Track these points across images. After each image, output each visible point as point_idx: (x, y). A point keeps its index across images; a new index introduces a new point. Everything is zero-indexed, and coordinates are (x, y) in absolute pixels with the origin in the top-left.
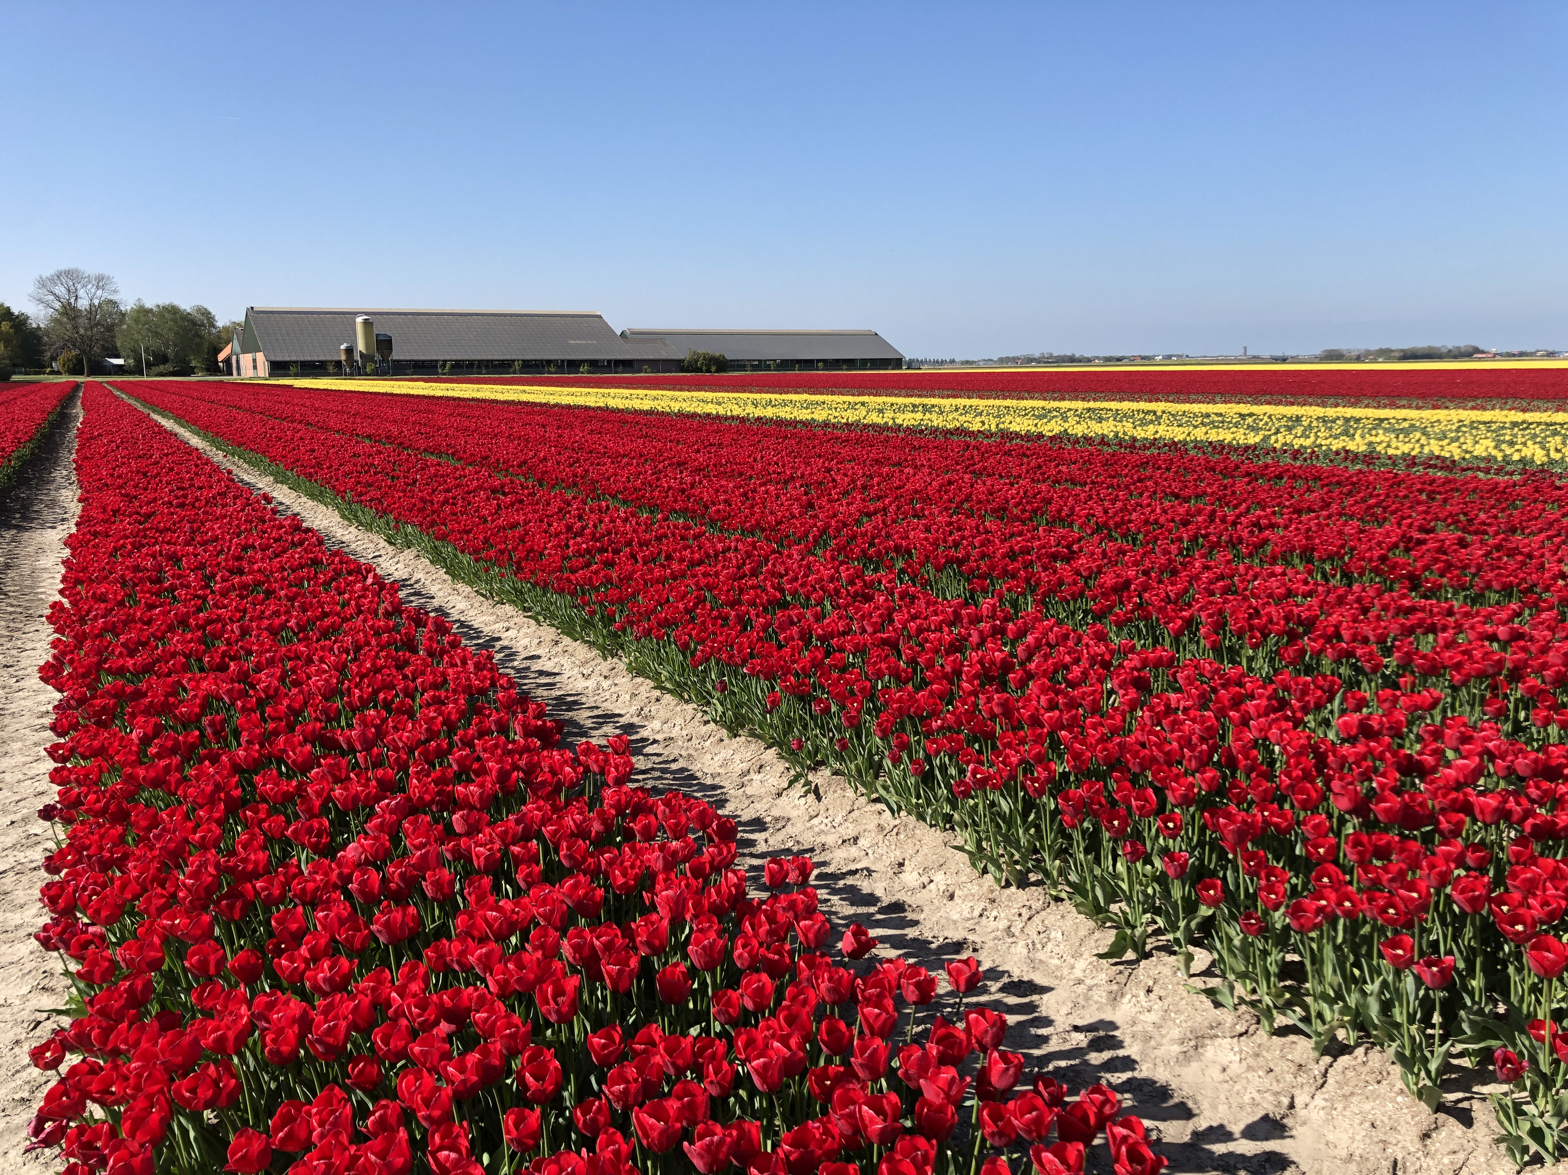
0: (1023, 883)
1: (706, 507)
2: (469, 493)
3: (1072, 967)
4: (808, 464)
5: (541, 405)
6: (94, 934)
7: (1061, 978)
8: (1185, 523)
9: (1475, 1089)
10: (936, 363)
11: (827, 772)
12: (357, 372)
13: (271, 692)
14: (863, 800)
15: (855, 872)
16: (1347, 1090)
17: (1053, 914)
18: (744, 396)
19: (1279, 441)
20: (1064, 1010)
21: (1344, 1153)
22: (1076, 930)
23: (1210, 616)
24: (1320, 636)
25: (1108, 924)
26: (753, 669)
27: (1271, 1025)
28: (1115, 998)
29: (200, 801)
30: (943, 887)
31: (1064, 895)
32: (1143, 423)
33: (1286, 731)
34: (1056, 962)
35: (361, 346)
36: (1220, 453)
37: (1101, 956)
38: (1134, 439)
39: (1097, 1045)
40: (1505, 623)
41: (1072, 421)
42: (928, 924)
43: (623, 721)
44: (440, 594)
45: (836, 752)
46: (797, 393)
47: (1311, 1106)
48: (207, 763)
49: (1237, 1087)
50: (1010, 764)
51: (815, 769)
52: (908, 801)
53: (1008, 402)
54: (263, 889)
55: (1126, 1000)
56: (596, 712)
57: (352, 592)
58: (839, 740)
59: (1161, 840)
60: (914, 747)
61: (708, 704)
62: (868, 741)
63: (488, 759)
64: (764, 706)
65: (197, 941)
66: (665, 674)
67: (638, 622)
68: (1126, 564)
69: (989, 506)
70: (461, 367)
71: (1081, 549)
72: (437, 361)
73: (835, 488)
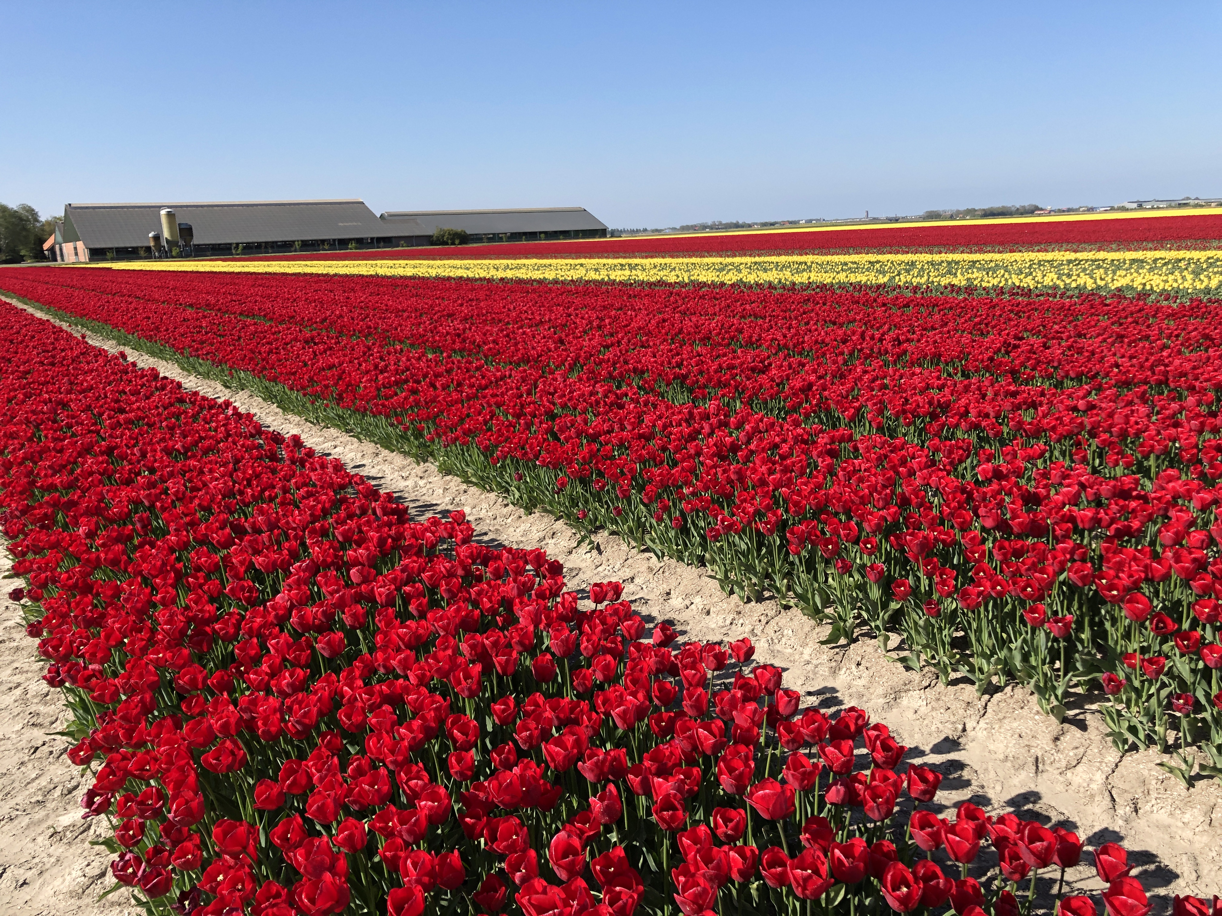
0: (760, 599)
1: (479, 346)
2: (287, 344)
3: (802, 654)
4: (551, 311)
5: (323, 275)
6: (93, 670)
7: (794, 661)
8: (844, 341)
9: (1086, 707)
10: (633, 232)
11: (606, 533)
12: (165, 255)
13: (180, 495)
14: (635, 551)
15: (636, 601)
16: (1001, 716)
17: (784, 618)
18: (487, 262)
19: (903, 279)
20: (800, 682)
21: (1002, 757)
22: (802, 628)
23: (875, 404)
24: (955, 414)
25: (824, 622)
26: (544, 461)
27: (947, 678)
28: (834, 672)
29: (153, 572)
30: (701, 607)
31: (791, 603)
32: (798, 272)
33: (943, 478)
34: (789, 650)
35: (166, 234)
36: (859, 291)
37: (822, 643)
38: (794, 284)
39: (826, 703)
40: (1082, 398)
41: (745, 272)
42: (694, 632)
43: (439, 508)
44: (275, 423)
45: (612, 518)
46: (527, 258)
47: (977, 729)
48: (147, 547)
49: (925, 722)
50: (748, 513)
51: (595, 532)
52: (670, 549)
53: (694, 260)
54: (221, 629)
55: (842, 672)
56: (417, 504)
57: (217, 422)
58: (615, 509)
59: (858, 561)
60: (672, 509)
61: (507, 491)
62: (636, 508)
63: (368, 531)
64: (553, 488)
65: (181, 667)
66: (470, 471)
67: (445, 433)
68: (807, 372)
69: (697, 336)
70: (251, 248)
71: (770, 364)
72: (231, 244)
73: (576, 328)
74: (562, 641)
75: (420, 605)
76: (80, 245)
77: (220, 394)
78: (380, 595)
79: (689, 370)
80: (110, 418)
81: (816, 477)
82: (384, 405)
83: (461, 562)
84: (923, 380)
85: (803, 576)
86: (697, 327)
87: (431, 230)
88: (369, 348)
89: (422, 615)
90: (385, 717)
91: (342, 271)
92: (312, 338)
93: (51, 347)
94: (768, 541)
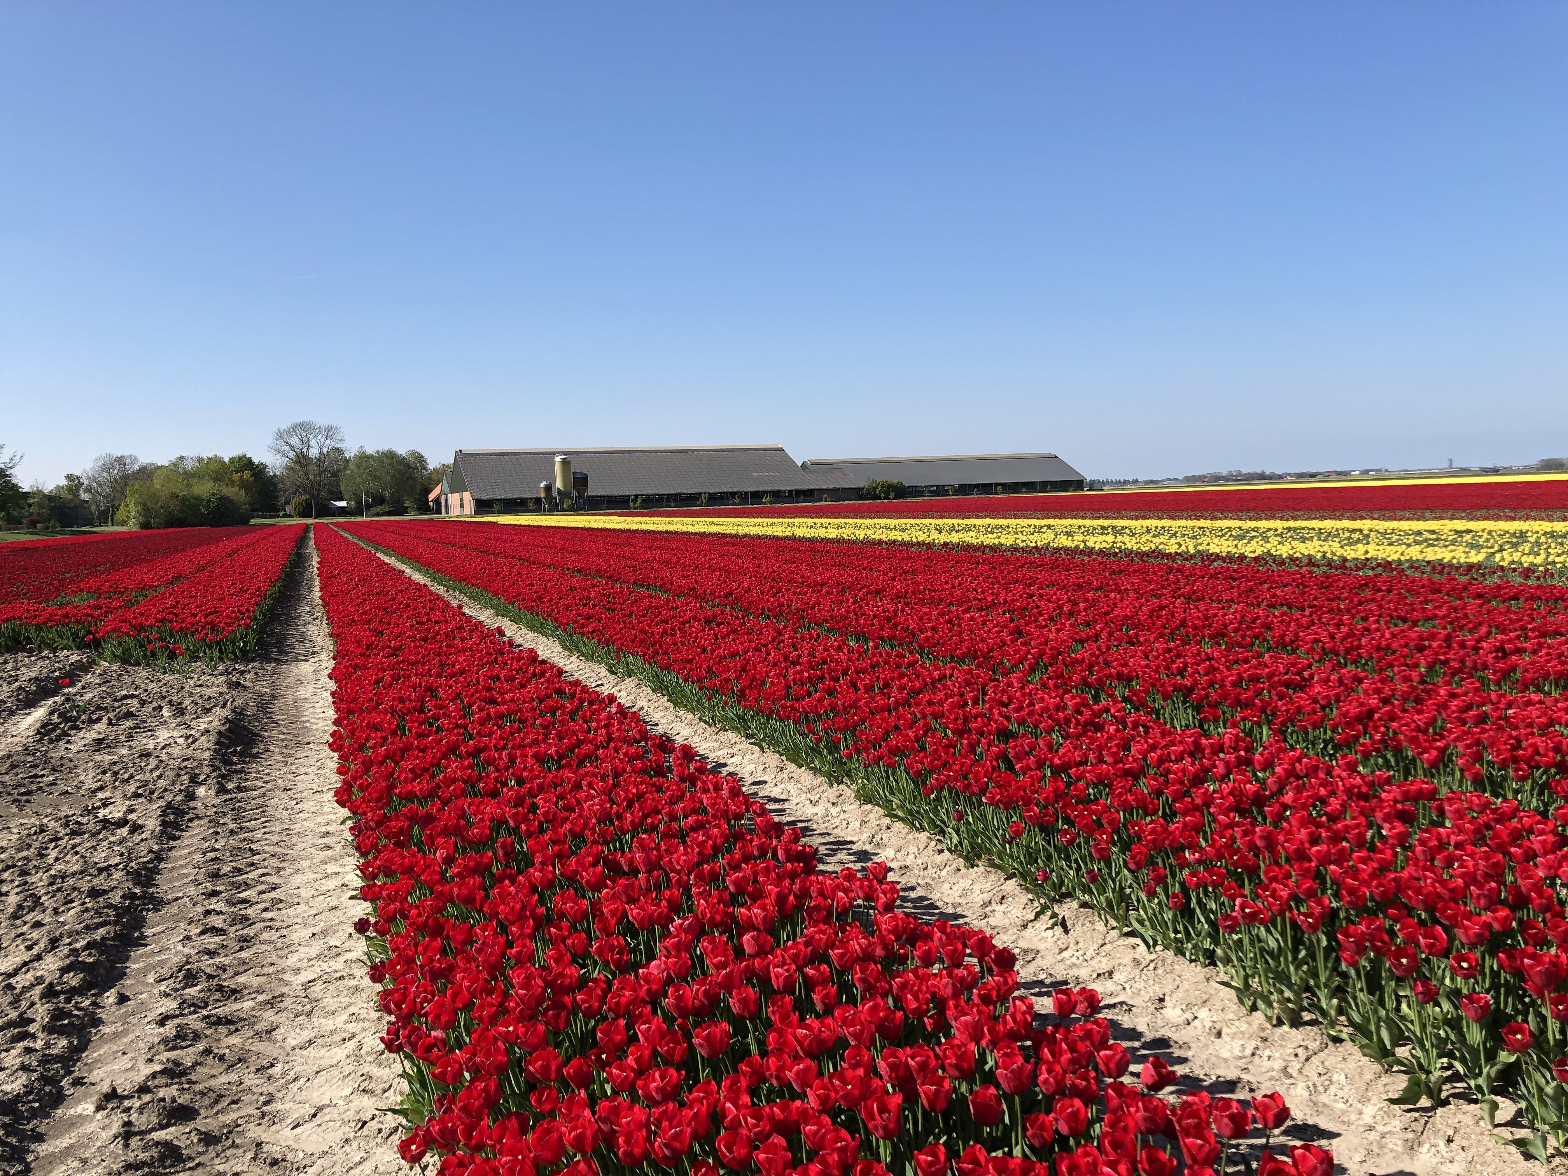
0: (1297, 1023)
1: (913, 634)
2: (684, 623)
3: (1360, 1113)
4: (1006, 588)
6: (436, 1038)
7: (1349, 1124)
8: (1421, 649)
10: (1119, 483)
11: (1075, 904)
12: (555, 508)
13: (551, 817)
14: (1115, 933)
15: (1113, 1006)
17: (1333, 1056)
18: (927, 521)
19: (1506, 558)
20: (1358, 1158)
22: (1361, 1074)
23: (1468, 746)
25: (1395, 1068)
26: (993, 798)
28: (1412, 1147)
29: (510, 918)
30: (1208, 1025)
31: (1344, 1036)
32: (1351, 543)
34: (1341, 1106)
35: (559, 484)
36: (1441, 573)
37: (1393, 1101)
38: (1345, 560)
41: (1274, 541)
42: (1198, 1062)
43: (855, 847)
44: (664, 721)
45: (1083, 885)
46: (978, 517)
48: (507, 882)
50: (1280, 898)
51: (1060, 902)
52: (1165, 936)
53: (1202, 523)
54: (583, 1001)
55: (1424, 1149)
56: (828, 839)
57: (599, 721)
58: (1088, 873)
59: (1447, 981)
60: (1169, 880)
61: (943, 832)
62: (1118, 874)
63: (765, 882)
64: (1004, 836)
65: (535, 1048)
66: (896, 802)
67: (866, 749)
68: (1366, 691)
69: (1206, 632)
70: (652, 501)
71: (1311, 676)
72: (629, 496)
73: (1040, 614)
74: (1013, 1071)
75: (826, 996)
76: (467, 496)
77: (604, 681)
78: (777, 978)
79: (1196, 680)
80: (481, 710)
81: (1382, 852)
82: (793, 708)
83: (882, 938)
84: (1544, 714)
85: (1361, 996)
86: (1206, 618)
87: (861, 483)
88: (780, 633)
89: (829, 1010)
90: (776, 1154)
91: (754, 531)
92: (715, 617)
93: (425, 619)
94: (1309, 939)
